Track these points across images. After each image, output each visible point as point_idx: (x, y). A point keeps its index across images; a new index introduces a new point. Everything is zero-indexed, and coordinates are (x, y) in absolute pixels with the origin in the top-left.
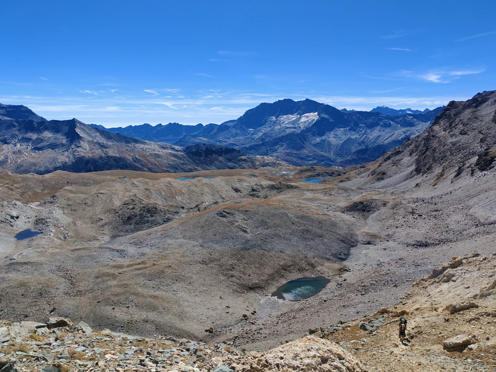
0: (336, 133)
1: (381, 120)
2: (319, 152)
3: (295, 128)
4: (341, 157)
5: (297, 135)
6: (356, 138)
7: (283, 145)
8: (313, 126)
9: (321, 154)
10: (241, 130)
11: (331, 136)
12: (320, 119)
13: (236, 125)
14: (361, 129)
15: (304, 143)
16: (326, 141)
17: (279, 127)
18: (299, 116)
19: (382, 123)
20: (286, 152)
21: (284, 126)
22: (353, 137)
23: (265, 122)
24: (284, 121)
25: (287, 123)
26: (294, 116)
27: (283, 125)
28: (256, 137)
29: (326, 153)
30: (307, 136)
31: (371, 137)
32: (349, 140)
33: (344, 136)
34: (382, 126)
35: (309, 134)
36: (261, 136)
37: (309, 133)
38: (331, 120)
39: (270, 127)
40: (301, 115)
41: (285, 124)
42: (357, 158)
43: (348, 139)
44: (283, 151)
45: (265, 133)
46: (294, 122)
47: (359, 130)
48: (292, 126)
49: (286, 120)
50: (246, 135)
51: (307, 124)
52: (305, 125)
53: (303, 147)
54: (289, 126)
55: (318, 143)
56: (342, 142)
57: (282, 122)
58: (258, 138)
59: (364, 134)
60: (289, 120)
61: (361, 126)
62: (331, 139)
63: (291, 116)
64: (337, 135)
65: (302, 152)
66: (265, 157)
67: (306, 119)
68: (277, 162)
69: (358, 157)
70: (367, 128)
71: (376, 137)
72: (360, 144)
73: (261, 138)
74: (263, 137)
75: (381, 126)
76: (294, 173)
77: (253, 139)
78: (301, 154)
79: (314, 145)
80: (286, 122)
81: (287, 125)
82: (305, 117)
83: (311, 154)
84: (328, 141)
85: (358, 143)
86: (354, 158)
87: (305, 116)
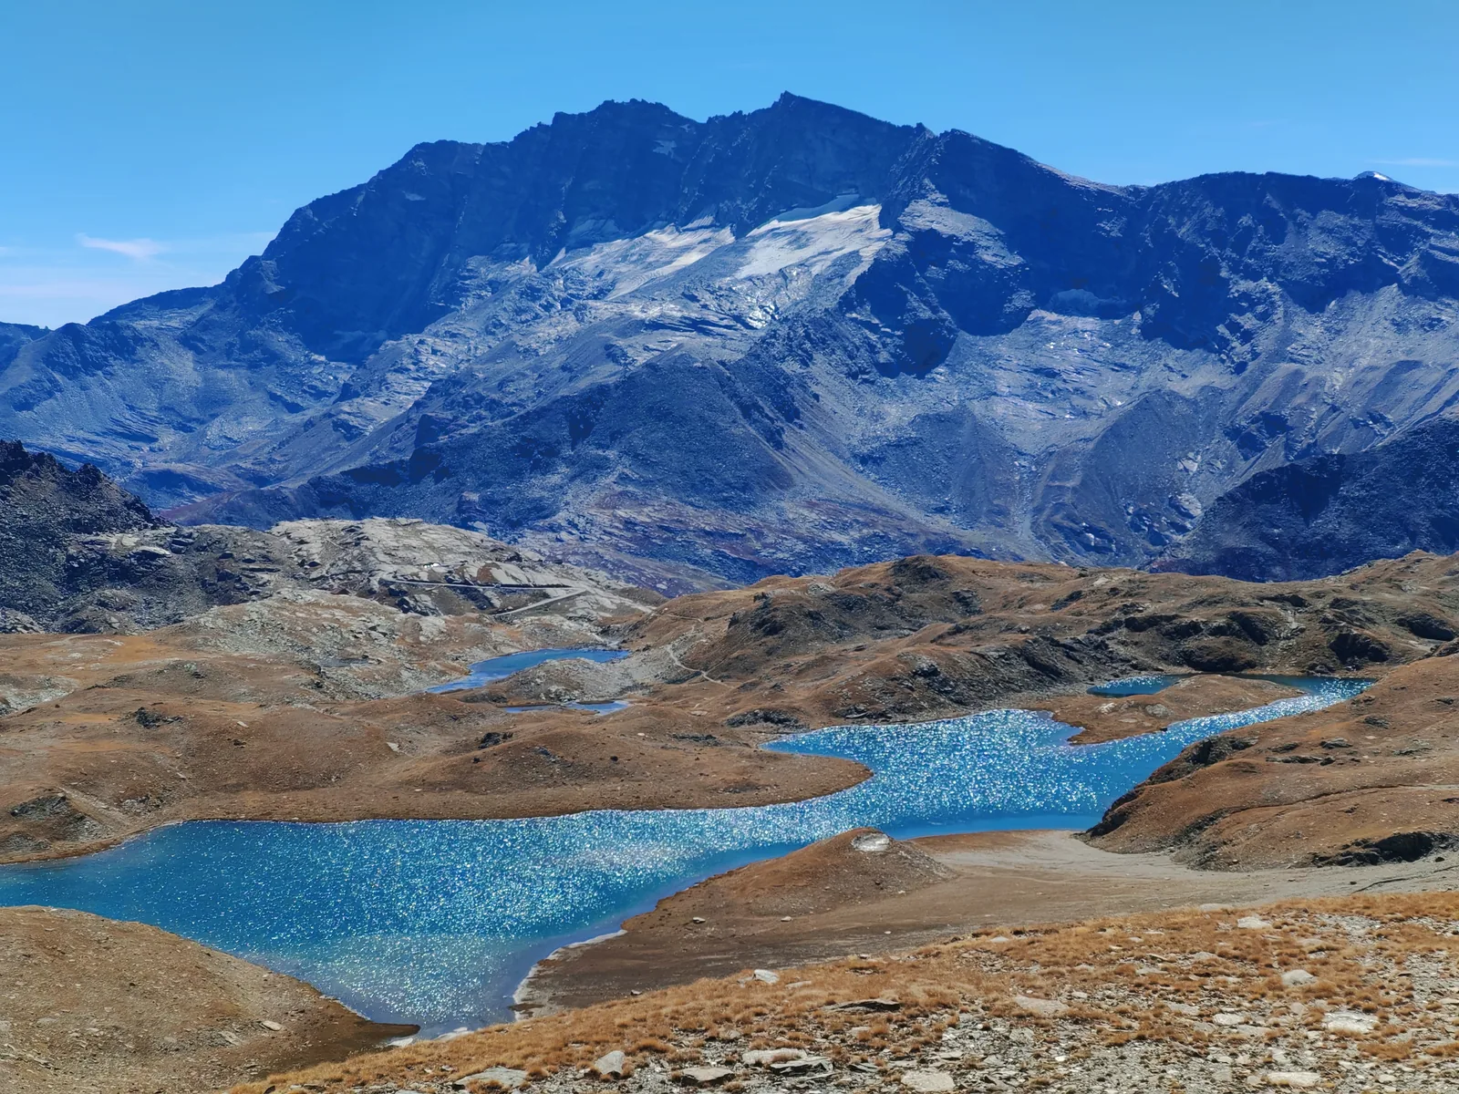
0: (1044, 362)
1: (1400, 241)
2: (915, 514)
3: (698, 326)
4: (1097, 549)
5: (722, 377)
6: (1217, 392)
7: (601, 466)
8: (846, 303)
9: (935, 528)
10: (253, 366)
11: (1004, 381)
12: (901, 250)
13: (204, 324)
14: (1248, 321)
15: (779, 445)
16: (968, 425)
17: (571, 325)
18: (727, 236)
19: (1411, 266)
20: (629, 524)
21: (607, 315)
22: (1186, 387)
23: (453, 294)
24: (609, 277)
25: (633, 295)
26: (686, 239)
27: (603, 310)
28: (376, 411)
29: (972, 521)
30: (803, 386)
31: (1338, 379)
32: (1152, 407)
33: (1112, 380)
34: (1413, 290)
35: (824, 374)
36: (417, 405)
37: (819, 357)
38: (994, 255)
39: (492, 327)
40: (740, 232)
41: (623, 300)
42: (1259, 546)
43: (1145, 405)
44: (603, 518)
45: (455, 382)
46: (687, 286)
47: (1235, 328)
48: (674, 310)
49: (623, 268)
50: (294, 408)
51: (798, 288)
52: (784, 300)
53: (777, 479)
54: (654, 312)
55: (898, 445)
56: (1092, 428)
57: (590, 289)
58: (396, 424)
59: (1279, 355)
60: (650, 266)
61: (1245, 296)
62: (1000, 408)
63: (665, 238)
64: (1051, 374)
65: (772, 516)
66: (377, 530)
67: (789, 257)
68: (505, 574)
69: (1265, 538)
70: (1294, 308)
71: (1377, 377)
72: (1247, 444)
73: (416, 417)
74: (437, 411)
75: (1405, 290)
76: (671, 654)
77: (350, 432)
78: (759, 535)
79: (864, 460)
80: (624, 288)
81: (636, 311)
82: (783, 241)
83: (844, 528)
84: (977, 428)
85: (1234, 433)
86: (1231, 550)
87: (775, 234)
